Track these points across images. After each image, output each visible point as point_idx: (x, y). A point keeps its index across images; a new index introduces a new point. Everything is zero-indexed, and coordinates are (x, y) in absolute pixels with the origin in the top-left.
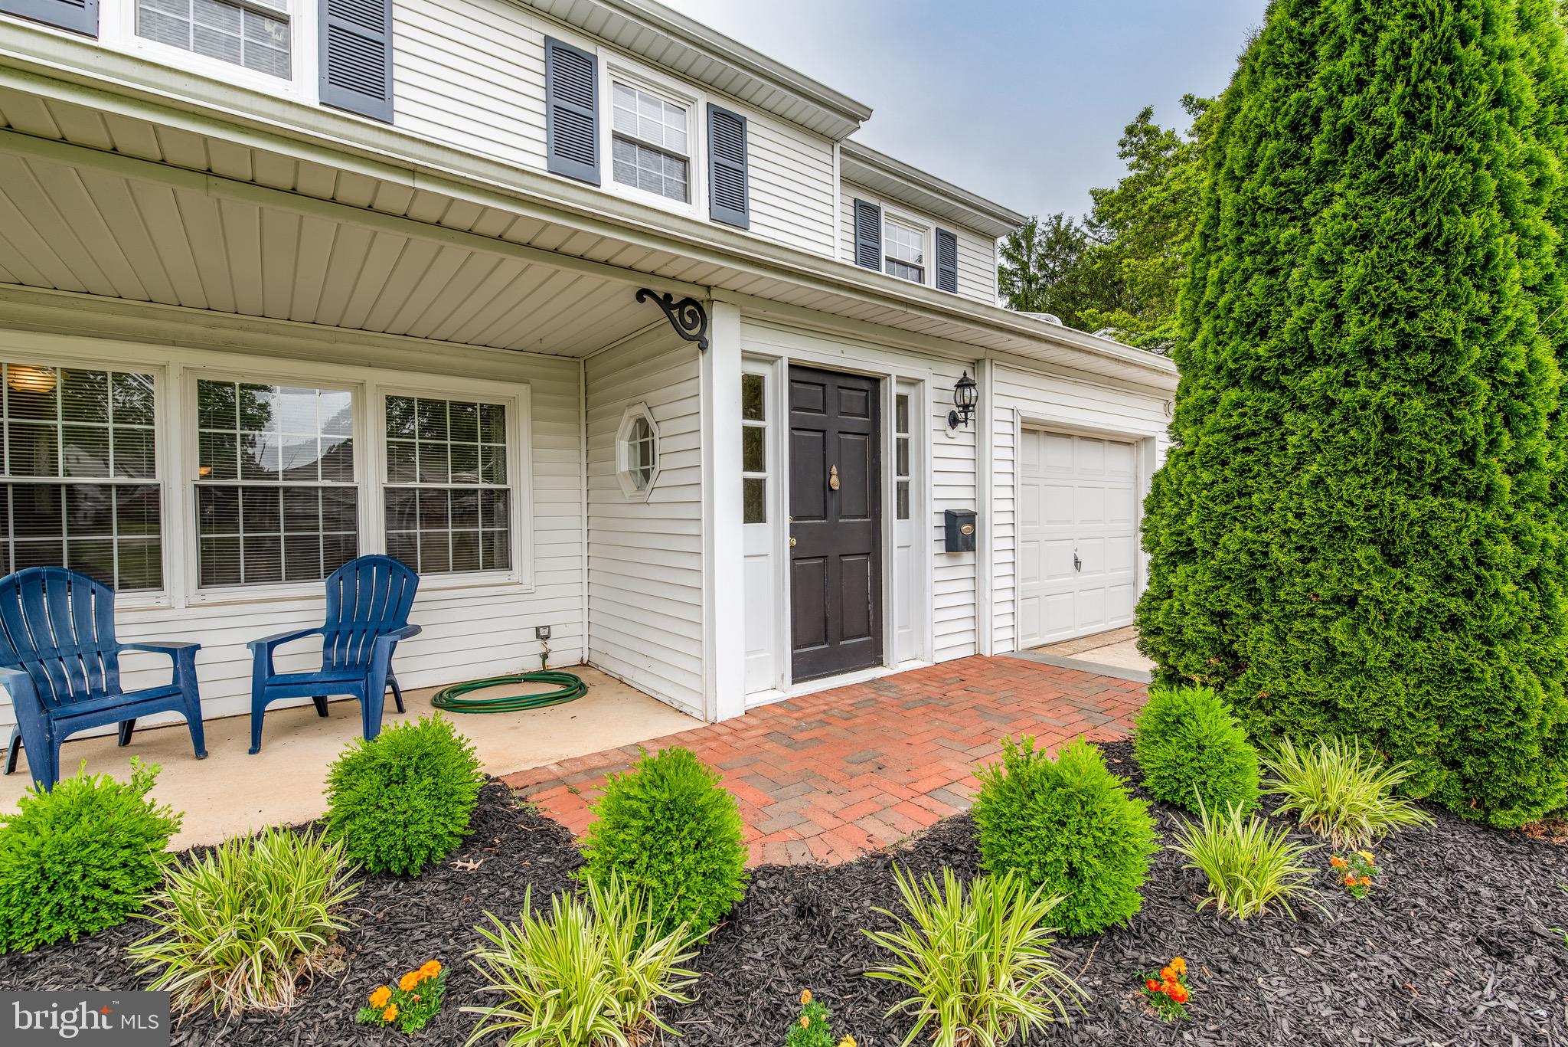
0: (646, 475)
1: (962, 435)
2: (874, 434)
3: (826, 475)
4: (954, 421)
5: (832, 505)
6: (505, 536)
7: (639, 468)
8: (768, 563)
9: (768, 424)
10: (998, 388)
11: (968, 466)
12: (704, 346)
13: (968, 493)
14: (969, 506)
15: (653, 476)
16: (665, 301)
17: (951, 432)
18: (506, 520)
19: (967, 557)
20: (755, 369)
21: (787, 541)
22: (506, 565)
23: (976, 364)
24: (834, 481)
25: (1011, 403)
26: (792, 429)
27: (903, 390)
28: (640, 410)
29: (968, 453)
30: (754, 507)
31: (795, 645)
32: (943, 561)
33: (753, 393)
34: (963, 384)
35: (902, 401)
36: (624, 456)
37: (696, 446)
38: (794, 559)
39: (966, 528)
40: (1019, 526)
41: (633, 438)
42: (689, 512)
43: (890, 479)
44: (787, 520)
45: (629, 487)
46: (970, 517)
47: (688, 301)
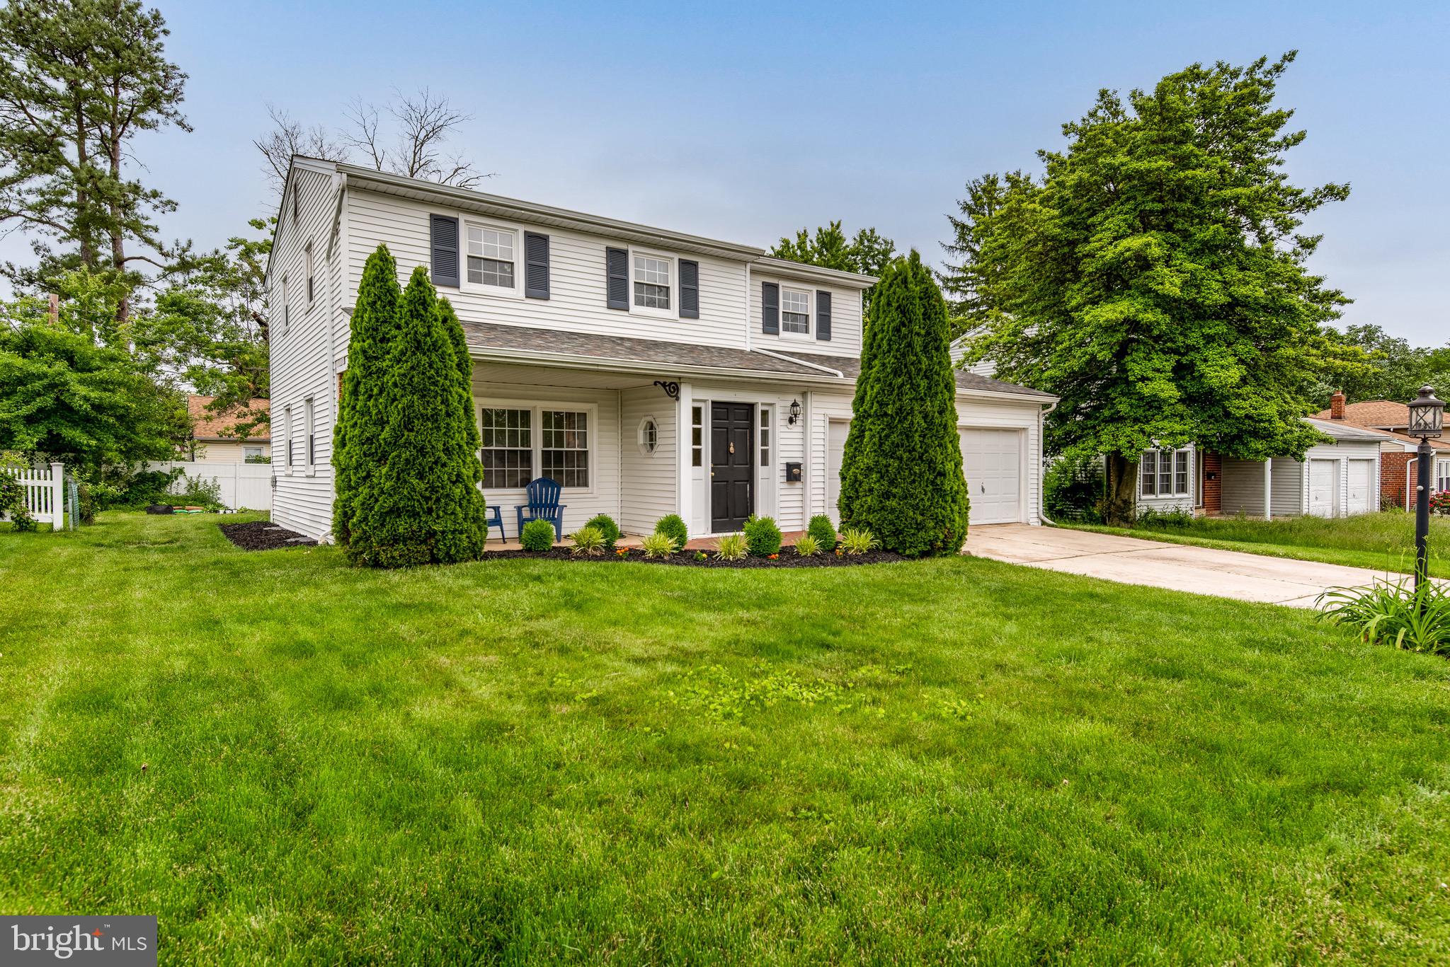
0: (652, 446)
1: (797, 428)
2: (751, 428)
3: (728, 447)
4: (791, 421)
5: (731, 459)
6: (586, 472)
7: (648, 442)
8: (702, 483)
9: (703, 426)
10: (814, 404)
11: (800, 442)
12: (678, 399)
13: (800, 454)
14: (800, 461)
15: (655, 447)
16: (664, 385)
17: (790, 426)
18: (586, 465)
19: (798, 485)
20: (697, 405)
21: (710, 474)
22: (586, 485)
23: (804, 394)
24: (732, 449)
25: (823, 411)
26: (713, 428)
27: (765, 408)
28: (650, 419)
29: (800, 436)
30: (697, 460)
31: (714, 517)
32: (786, 486)
33: (697, 413)
34: (795, 405)
35: (765, 413)
36: (641, 438)
37: (674, 437)
38: (713, 482)
39: (795, 471)
40: (827, 471)
41: (645, 429)
42: (671, 462)
43: (758, 448)
44: (710, 465)
45: (643, 451)
46: (798, 466)
47: (672, 383)
